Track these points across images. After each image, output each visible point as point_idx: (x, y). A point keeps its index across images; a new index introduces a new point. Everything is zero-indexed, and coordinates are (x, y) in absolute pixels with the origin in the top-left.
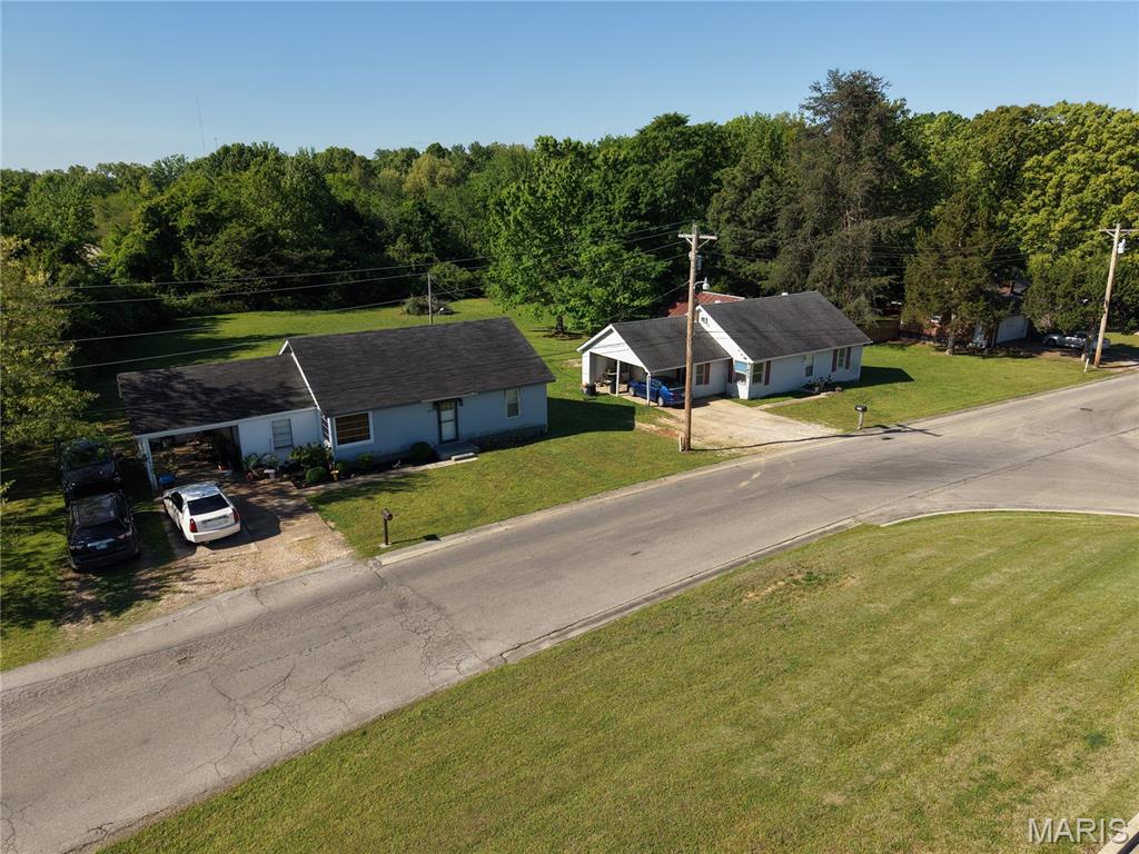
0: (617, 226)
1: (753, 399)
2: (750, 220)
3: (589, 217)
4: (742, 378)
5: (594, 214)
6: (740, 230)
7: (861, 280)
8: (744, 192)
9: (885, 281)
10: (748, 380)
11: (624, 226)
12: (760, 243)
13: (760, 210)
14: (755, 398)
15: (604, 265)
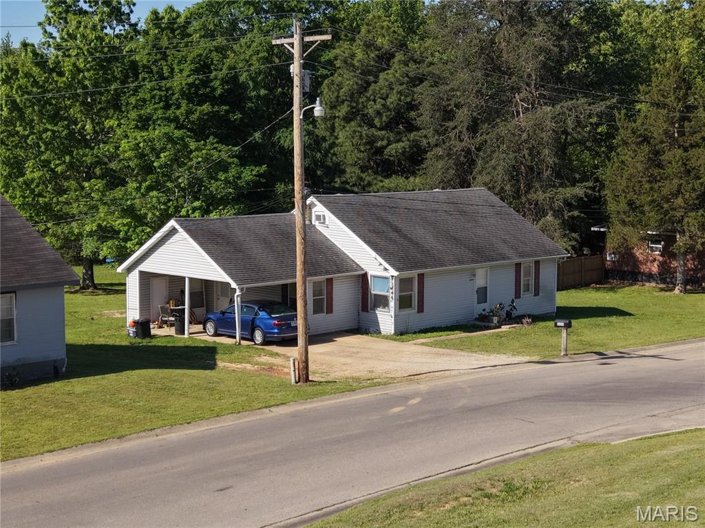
0: (178, 112)
1: (402, 334)
2: (379, 113)
3: (133, 100)
4: (382, 301)
5: (141, 95)
6: (365, 130)
7: (544, 192)
8: (368, 75)
9: (579, 191)
10: (392, 304)
11: (189, 112)
12: (395, 149)
13: (392, 99)
14: (402, 332)
15: (158, 157)
